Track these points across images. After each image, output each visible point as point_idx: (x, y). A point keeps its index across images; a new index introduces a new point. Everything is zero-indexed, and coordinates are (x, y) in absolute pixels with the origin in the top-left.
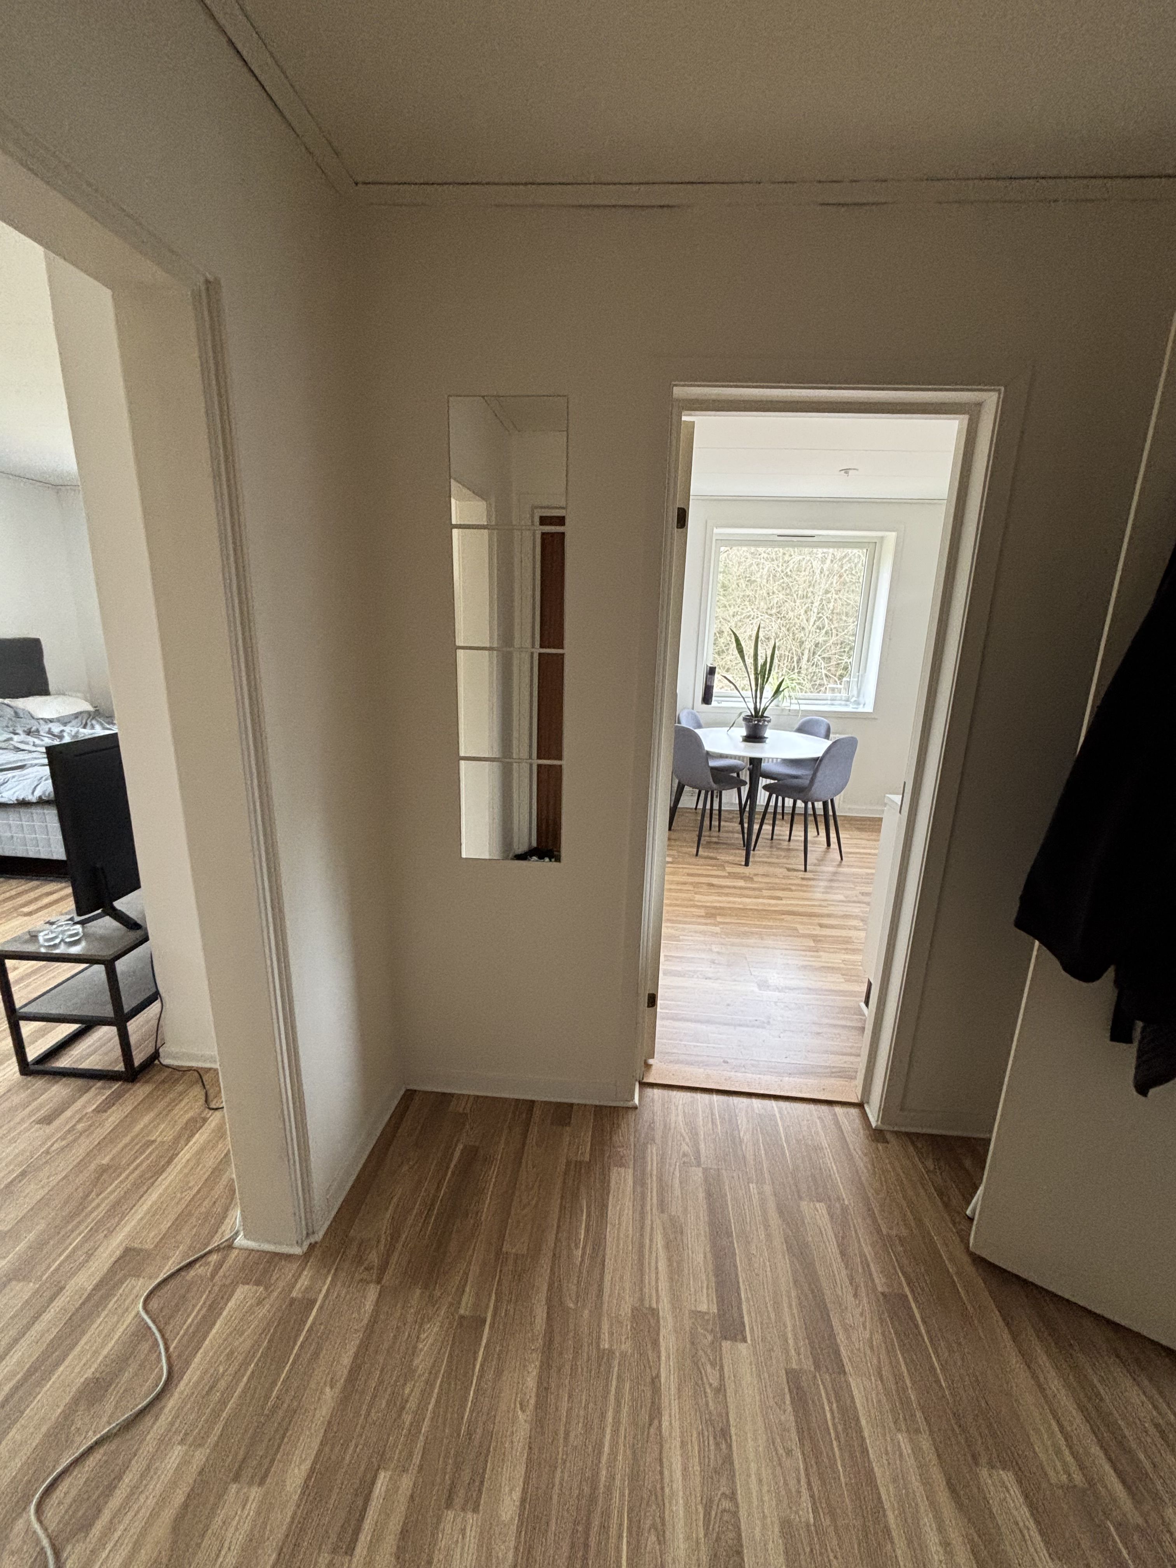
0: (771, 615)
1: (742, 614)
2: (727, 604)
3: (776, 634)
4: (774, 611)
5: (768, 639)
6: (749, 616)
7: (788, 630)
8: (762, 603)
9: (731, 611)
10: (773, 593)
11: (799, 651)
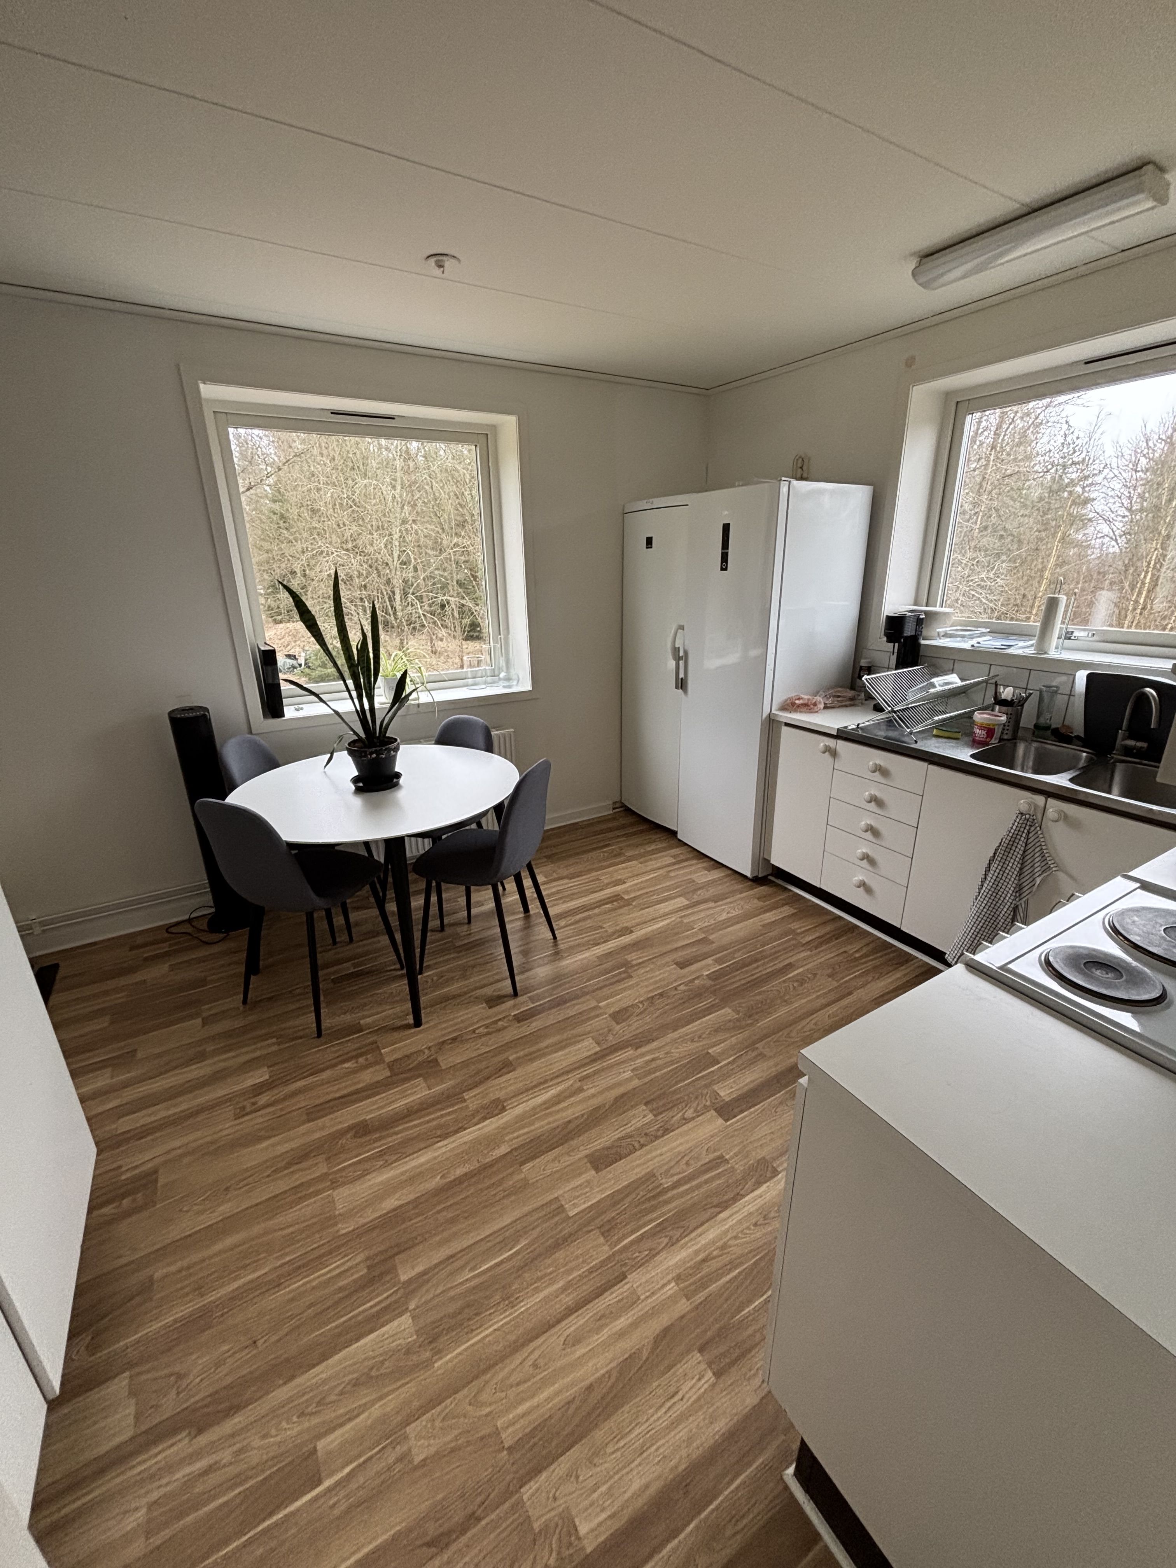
0: (347, 550)
1: (313, 550)
2: (291, 538)
3: (358, 571)
4: (350, 546)
5: (351, 577)
6: (322, 552)
7: (371, 567)
8: (334, 537)
9: (299, 546)
10: (344, 525)
11: (389, 589)
